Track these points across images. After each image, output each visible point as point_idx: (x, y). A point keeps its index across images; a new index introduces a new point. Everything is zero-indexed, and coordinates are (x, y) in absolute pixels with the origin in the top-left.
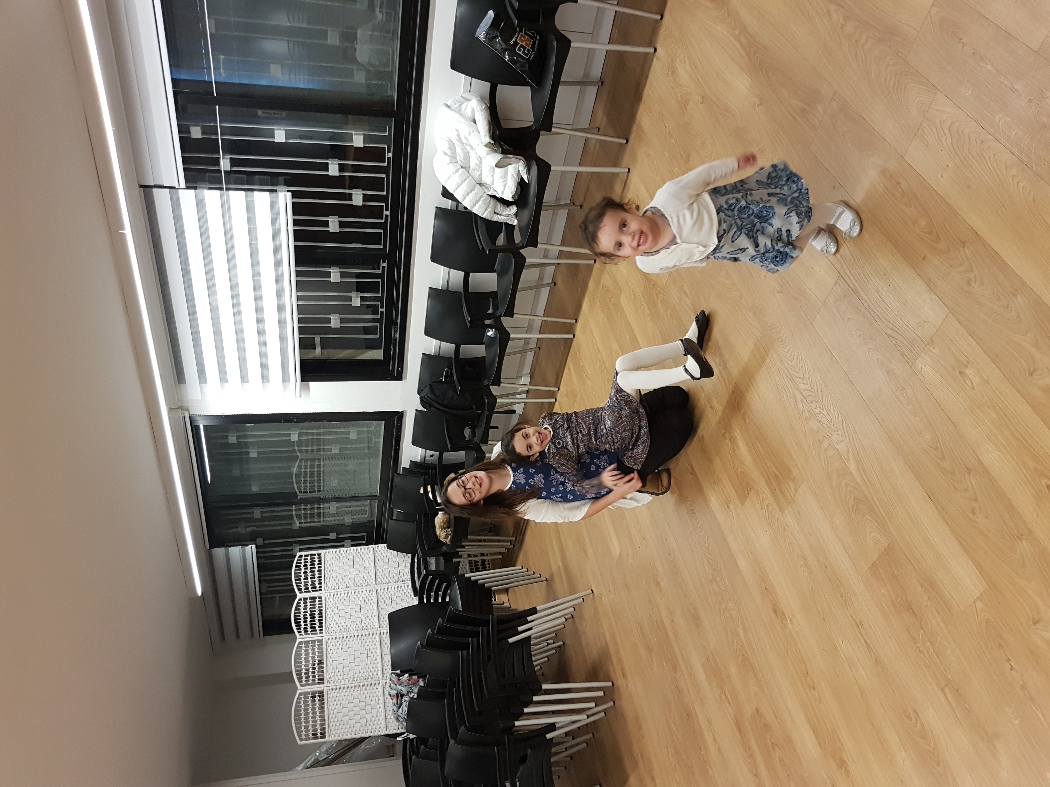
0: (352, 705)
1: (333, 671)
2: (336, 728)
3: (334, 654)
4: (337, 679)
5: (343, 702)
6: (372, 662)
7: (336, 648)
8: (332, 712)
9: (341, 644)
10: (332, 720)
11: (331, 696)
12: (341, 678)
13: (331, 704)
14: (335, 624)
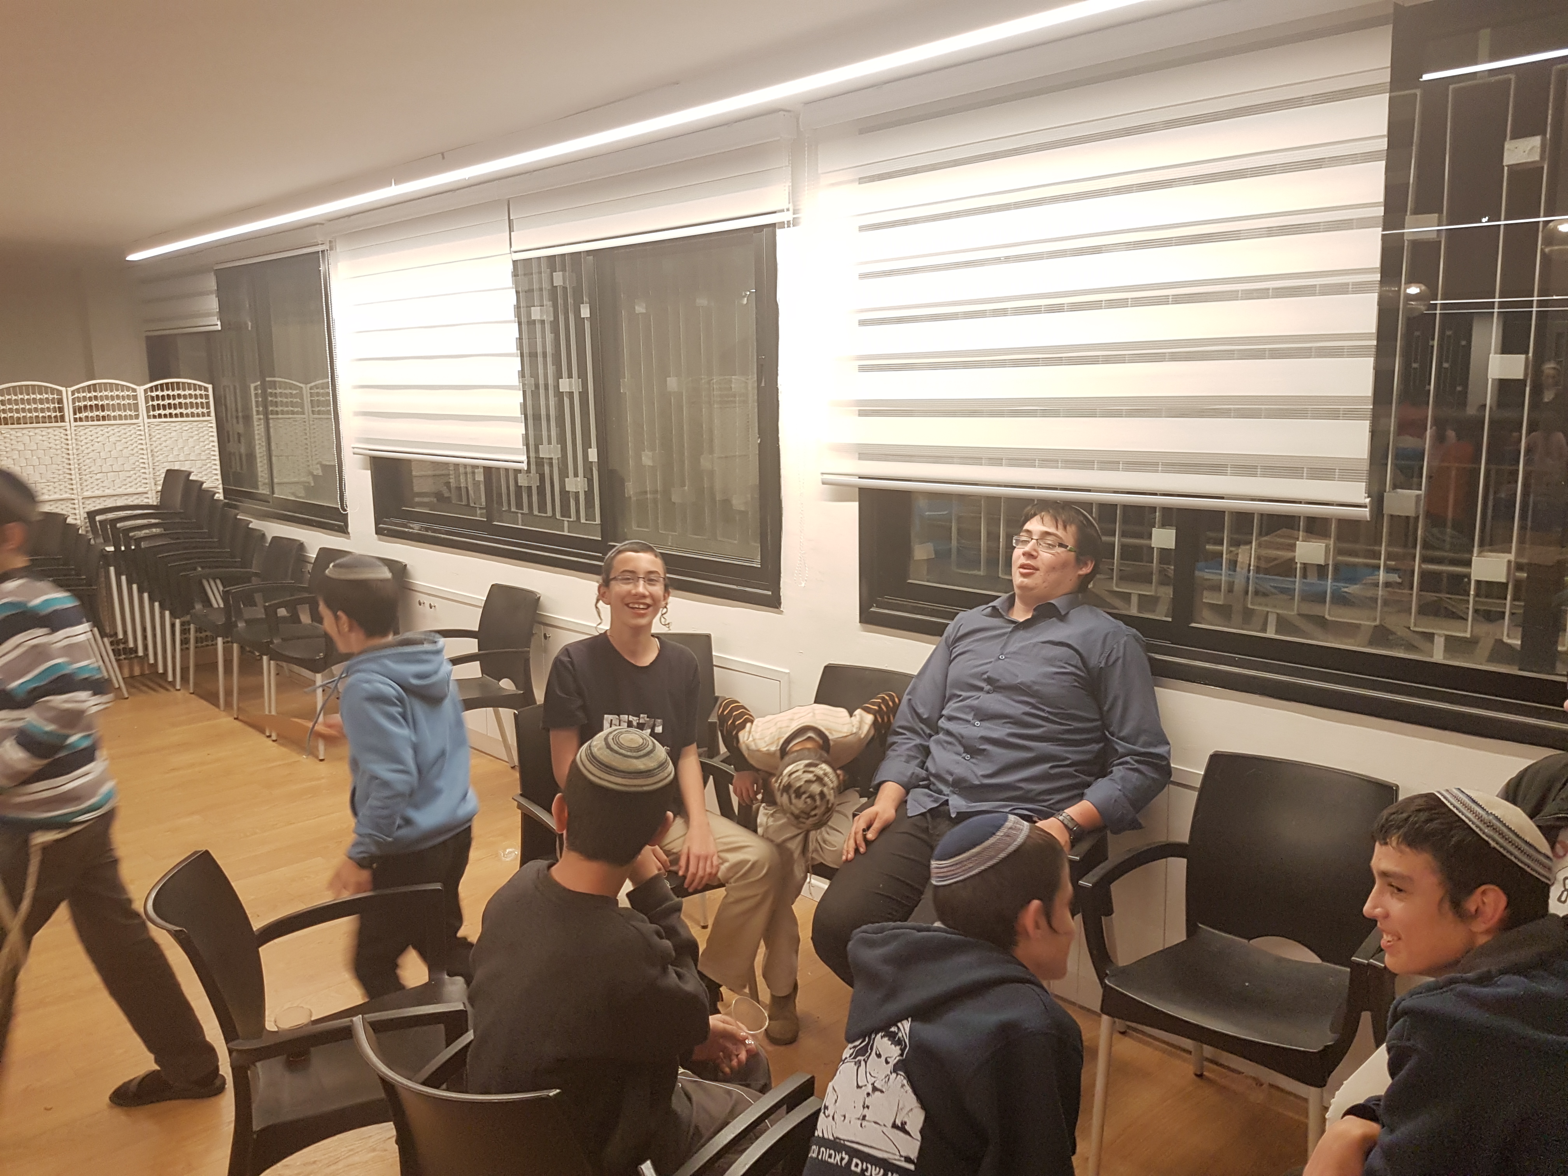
1: (12, 437)
3: (41, 437)
7: (51, 440)
9: (58, 447)
14: (90, 438)
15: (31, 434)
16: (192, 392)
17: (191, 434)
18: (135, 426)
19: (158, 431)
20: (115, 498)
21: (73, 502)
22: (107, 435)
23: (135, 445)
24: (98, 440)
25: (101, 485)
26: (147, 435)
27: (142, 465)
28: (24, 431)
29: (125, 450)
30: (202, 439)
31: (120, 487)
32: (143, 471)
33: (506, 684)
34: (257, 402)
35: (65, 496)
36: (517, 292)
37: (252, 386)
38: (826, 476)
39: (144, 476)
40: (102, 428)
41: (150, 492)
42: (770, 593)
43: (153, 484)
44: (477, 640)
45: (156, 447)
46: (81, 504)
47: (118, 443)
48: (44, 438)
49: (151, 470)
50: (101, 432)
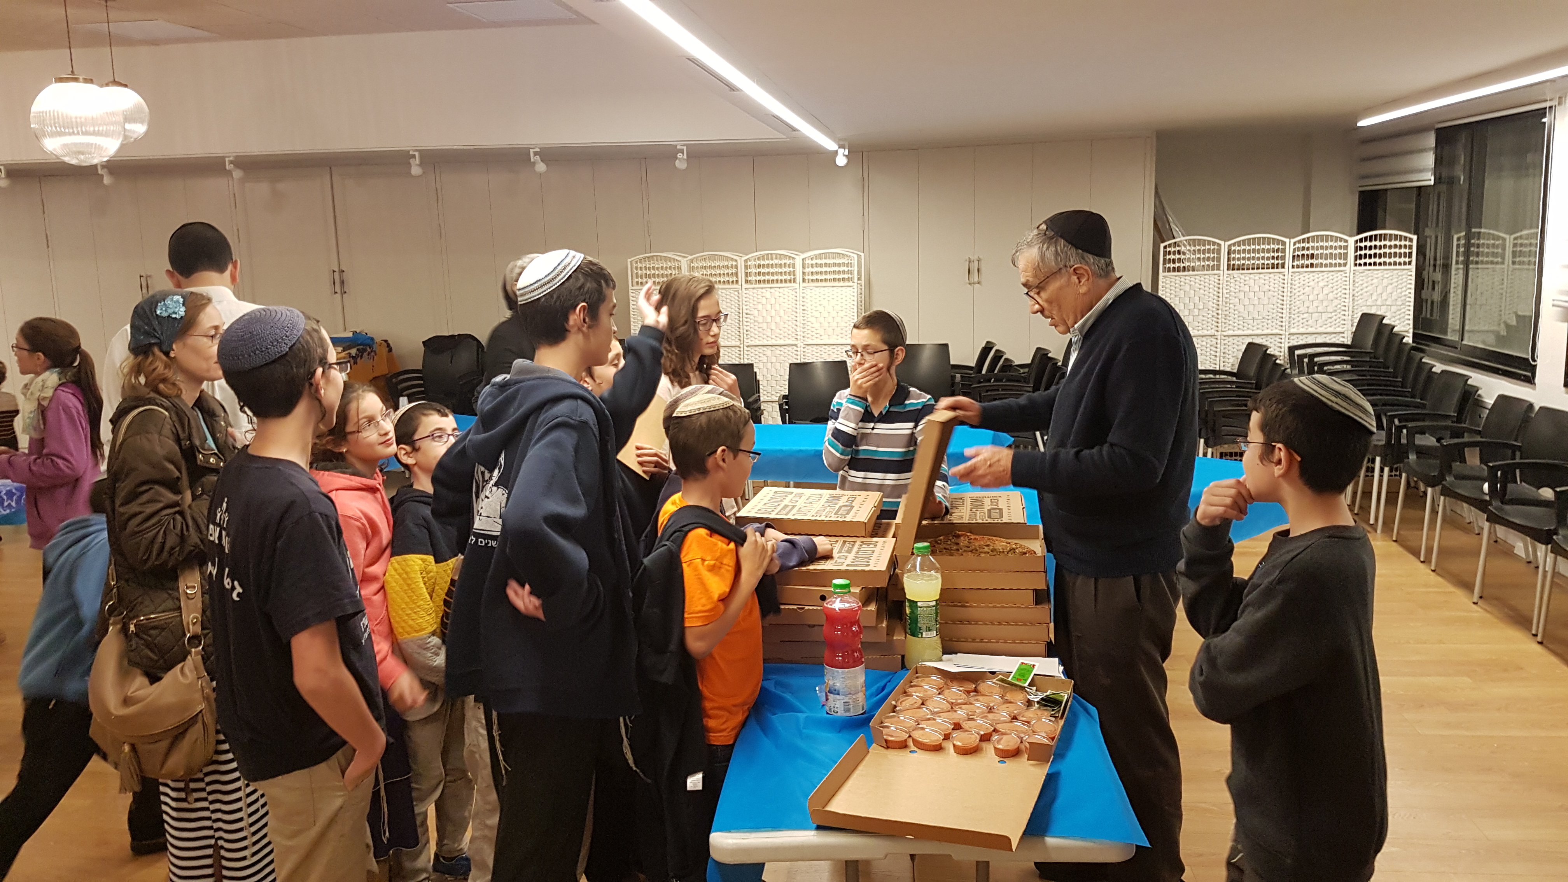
0: (1197, 301)
1: (1242, 281)
2: (1173, 284)
3: (1263, 282)
4: (1232, 285)
5: (1202, 291)
6: (1245, 324)
7: (1271, 284)
8: (1192, 279)
9: (1276, 290)
10: (1182, 280)
11: (1212, 279)
12: (1231, 289)
13: (1202, 279)
14: (1303, 282)
15: (1257, 278)
16: (1398, 243)
17: (1391, 282)
18: (1342, 273)
19: (1361, 278)
20: (1316, 335)
21: (1280, 337)
22: (1317, 280)
23: (1340, 289)
24: (1309, 284)
25: (1306, 323)
26: (1351, 281)
27: (1343, 308)
28: (1252, 276)
29: (1331, 294)
30: (1400, 286)
31: (1321, 327)
32: (1344, 313)
34: (1458, 252)
35: (1275, 331)
37: (1455, 237)
39: (1344, 317)
40: (1314, 274)
41: (1346, 332)
43: (1350, 325)
45: (1357, 292)
46: (1287, 339)
47: (1326, 288)
48: (1266, 282)
49: (1350, 312)
50: (1312, 278)
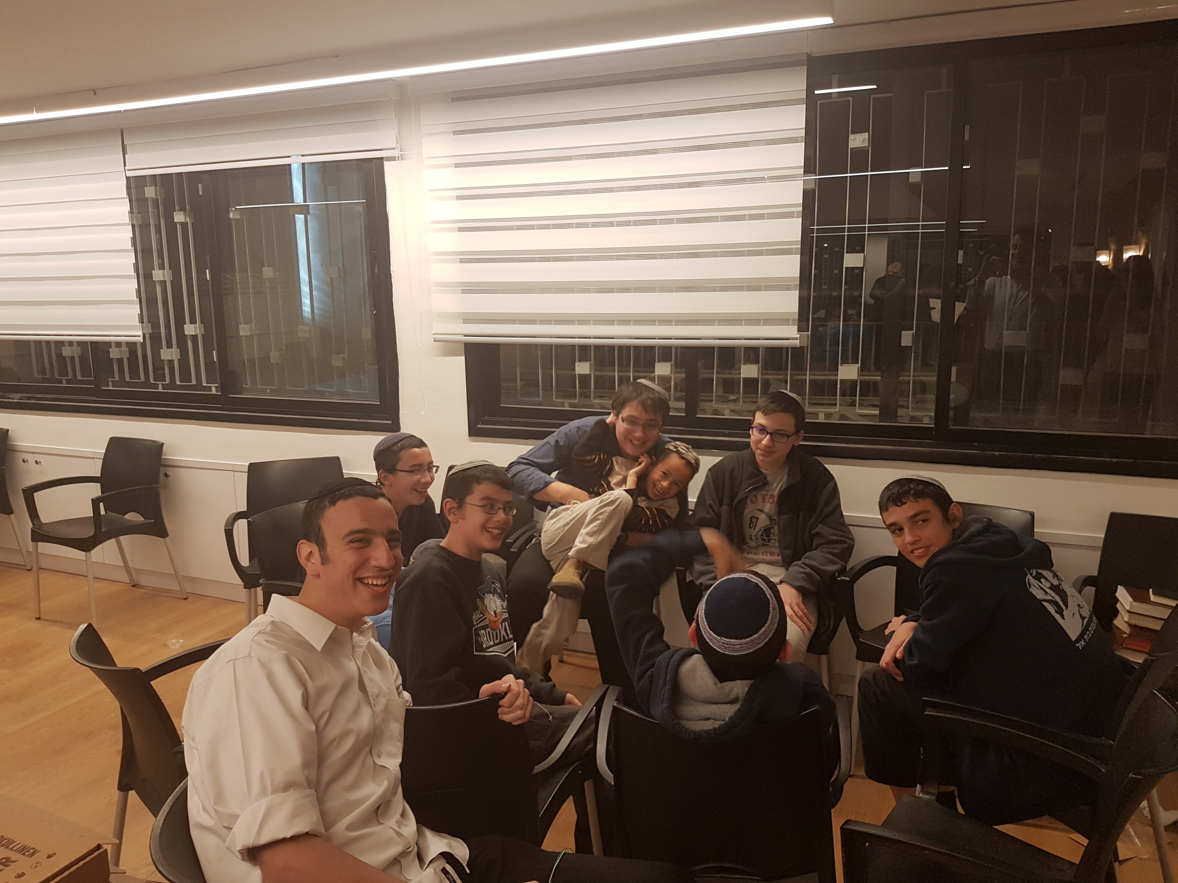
33: (133, 517)
36: (131, 201)
38: (436, 336)
42: (390, 422)
44: (99, 484)
